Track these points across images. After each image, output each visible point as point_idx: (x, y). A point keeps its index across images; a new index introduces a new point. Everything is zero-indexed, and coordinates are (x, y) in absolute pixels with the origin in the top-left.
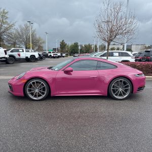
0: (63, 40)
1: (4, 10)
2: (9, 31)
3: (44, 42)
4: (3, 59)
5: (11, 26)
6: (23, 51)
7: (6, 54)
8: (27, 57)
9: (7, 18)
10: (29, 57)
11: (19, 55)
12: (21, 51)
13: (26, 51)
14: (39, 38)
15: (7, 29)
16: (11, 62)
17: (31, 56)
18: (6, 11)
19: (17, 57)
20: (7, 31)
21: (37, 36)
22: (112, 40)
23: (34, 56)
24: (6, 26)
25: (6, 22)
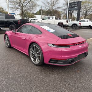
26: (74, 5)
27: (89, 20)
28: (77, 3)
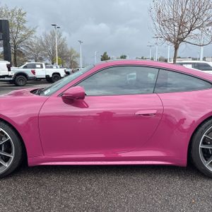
0: (105, 53)
1: (20, 10)
3: (78, 56)
4: (6, 79)
6: (42, 67)
7: (9, 70)
8: (47, 76)
9: (25, 22)
10: (51, 76)
11: (34, 72)
12: (39, 66)
13: (46, 67)
14: (72, 50)
16: (21, 83)
17: (54, 74)
18: (23, 12)
19: (30, 75)
20: (26, 41)
21: (69, 48)
22: (182, 40)
23: (58, 74)
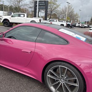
2: (57, 9)
5: (58, 6)
9: (57, 1)
15: (55, 8)
24: (55, 6)
25: (56, 4)
26: (42, 3)
27: (57, 20)
28: (44, 2)
